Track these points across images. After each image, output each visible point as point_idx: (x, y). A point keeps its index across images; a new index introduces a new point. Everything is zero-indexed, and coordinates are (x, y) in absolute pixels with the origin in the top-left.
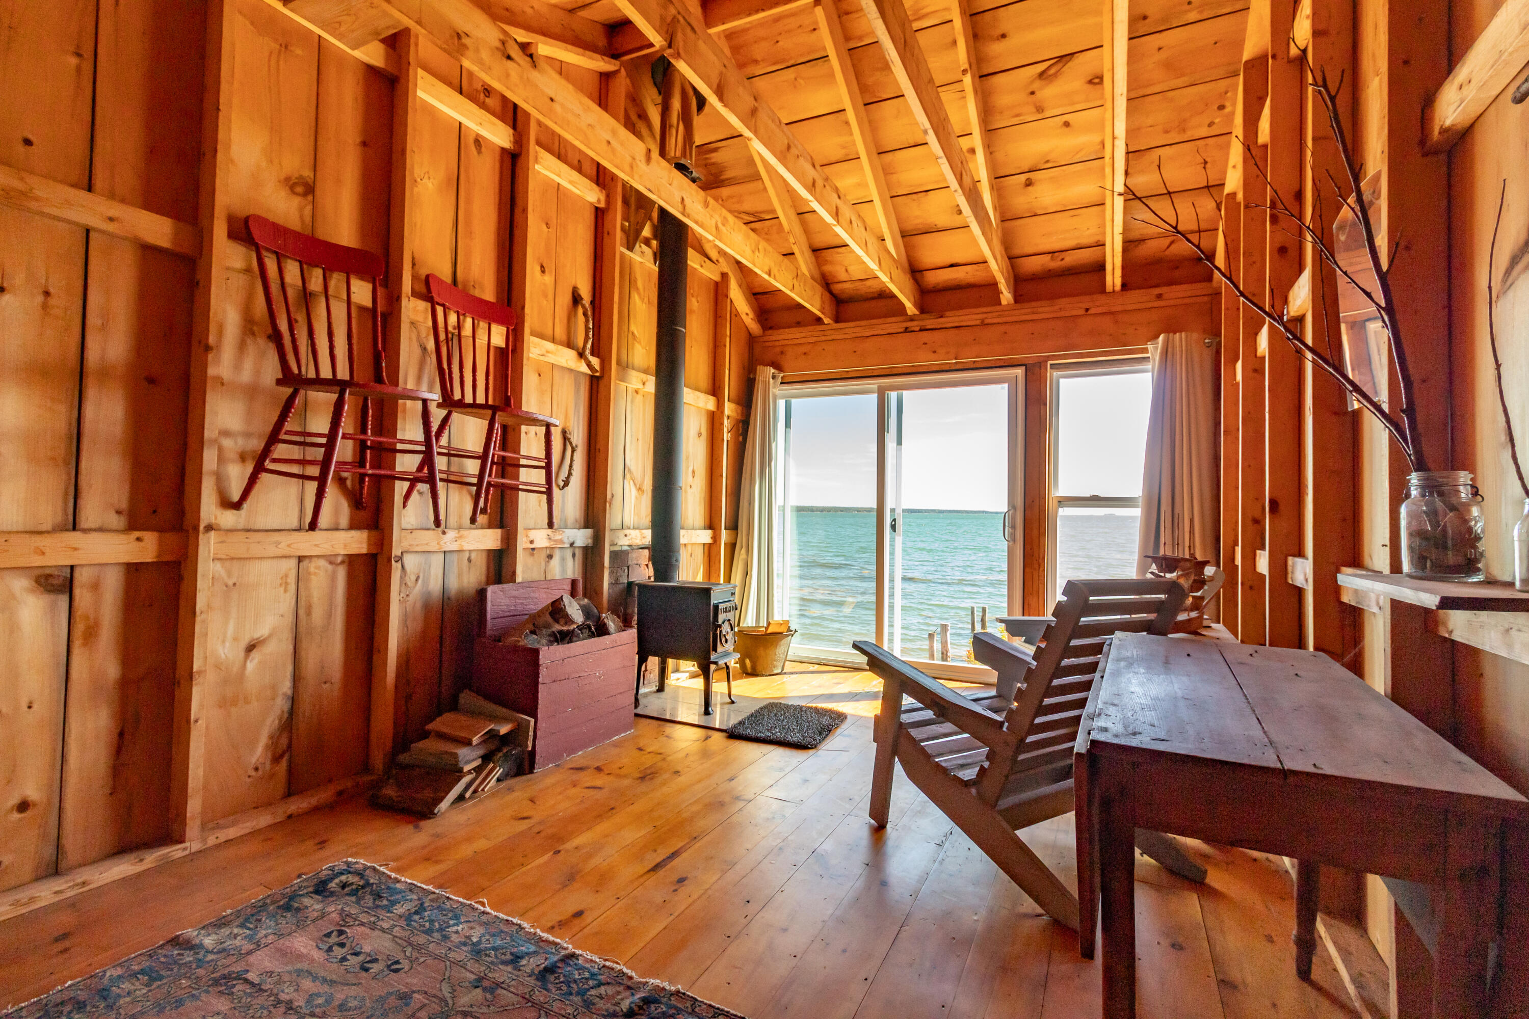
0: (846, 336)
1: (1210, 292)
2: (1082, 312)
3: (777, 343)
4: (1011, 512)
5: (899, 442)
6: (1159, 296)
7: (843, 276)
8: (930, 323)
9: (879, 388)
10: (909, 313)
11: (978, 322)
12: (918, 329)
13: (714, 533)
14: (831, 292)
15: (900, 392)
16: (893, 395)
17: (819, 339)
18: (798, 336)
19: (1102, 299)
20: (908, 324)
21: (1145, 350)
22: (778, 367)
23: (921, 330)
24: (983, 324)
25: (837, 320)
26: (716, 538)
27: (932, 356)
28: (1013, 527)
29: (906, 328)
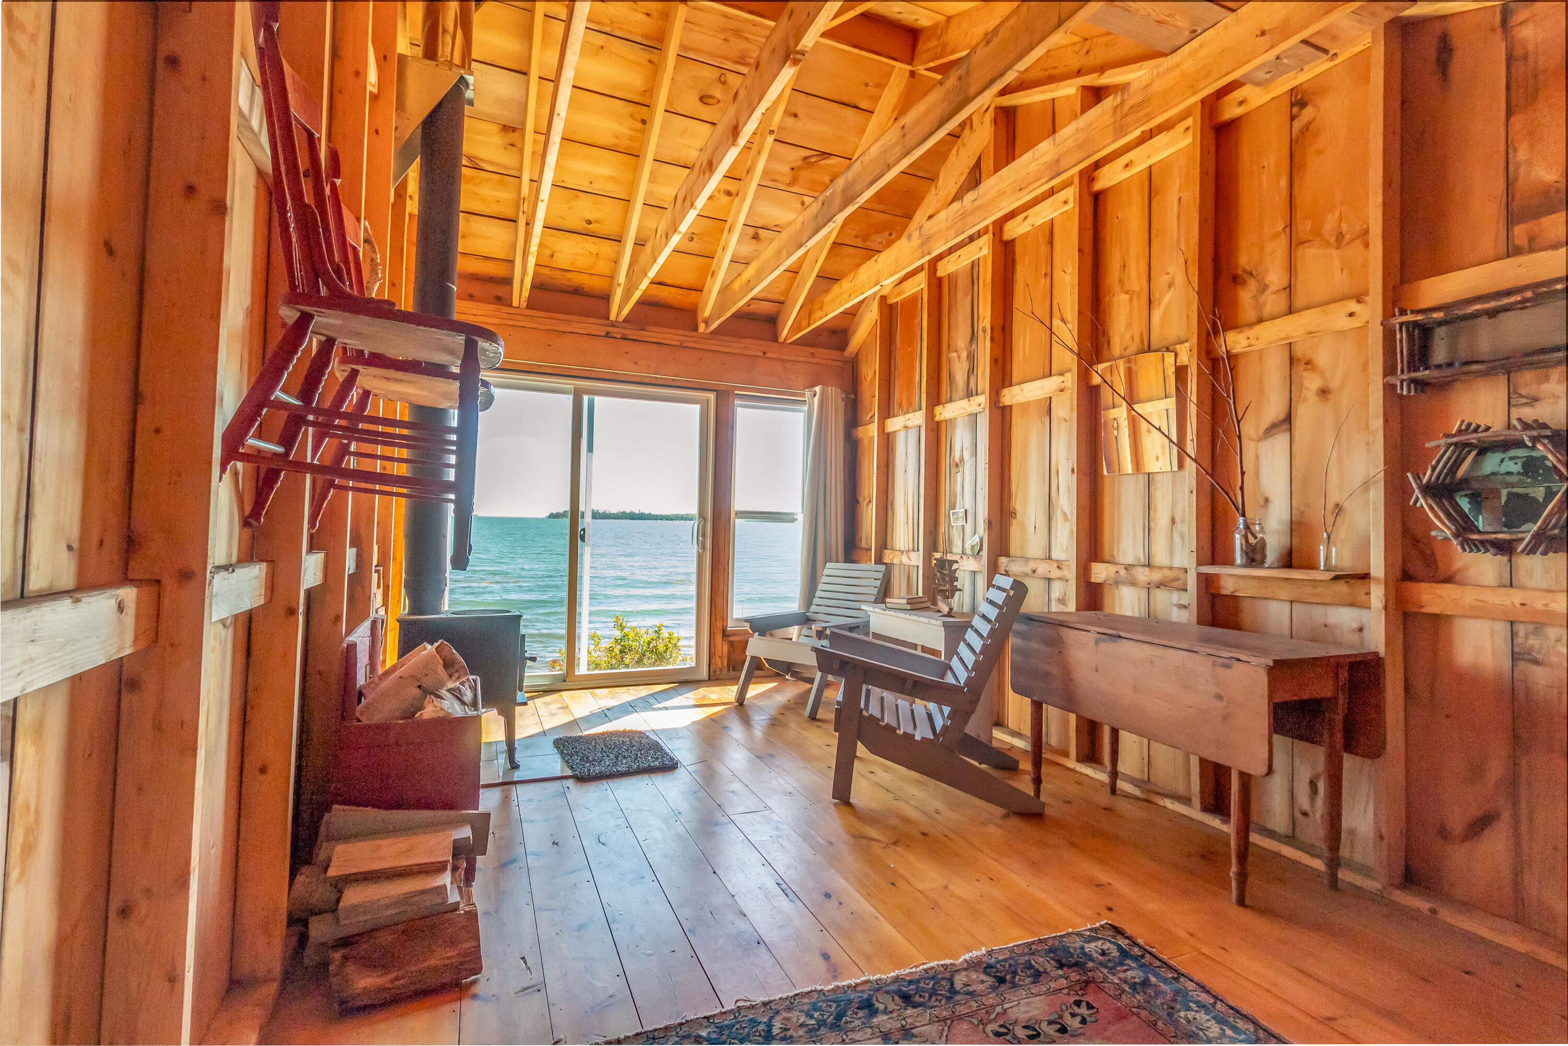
0: (538, 326)
1: (843, 360)
2: (761, 354)
4: (702, 523)
5: (590, 449)
8: (631, 333)
9: (574, 389)
10: (610, 317)
11: (677, 343)
12: (619, 336)
15: (591, 396)
16: (586, 398)
17: (505, 322)
19: (775, 344)
20: (610, 329)
21: (803, 395)
23: (622, 338)
24: (681, 346)
27: (632, 366)
28: (704, 536)
29: (608, 333)
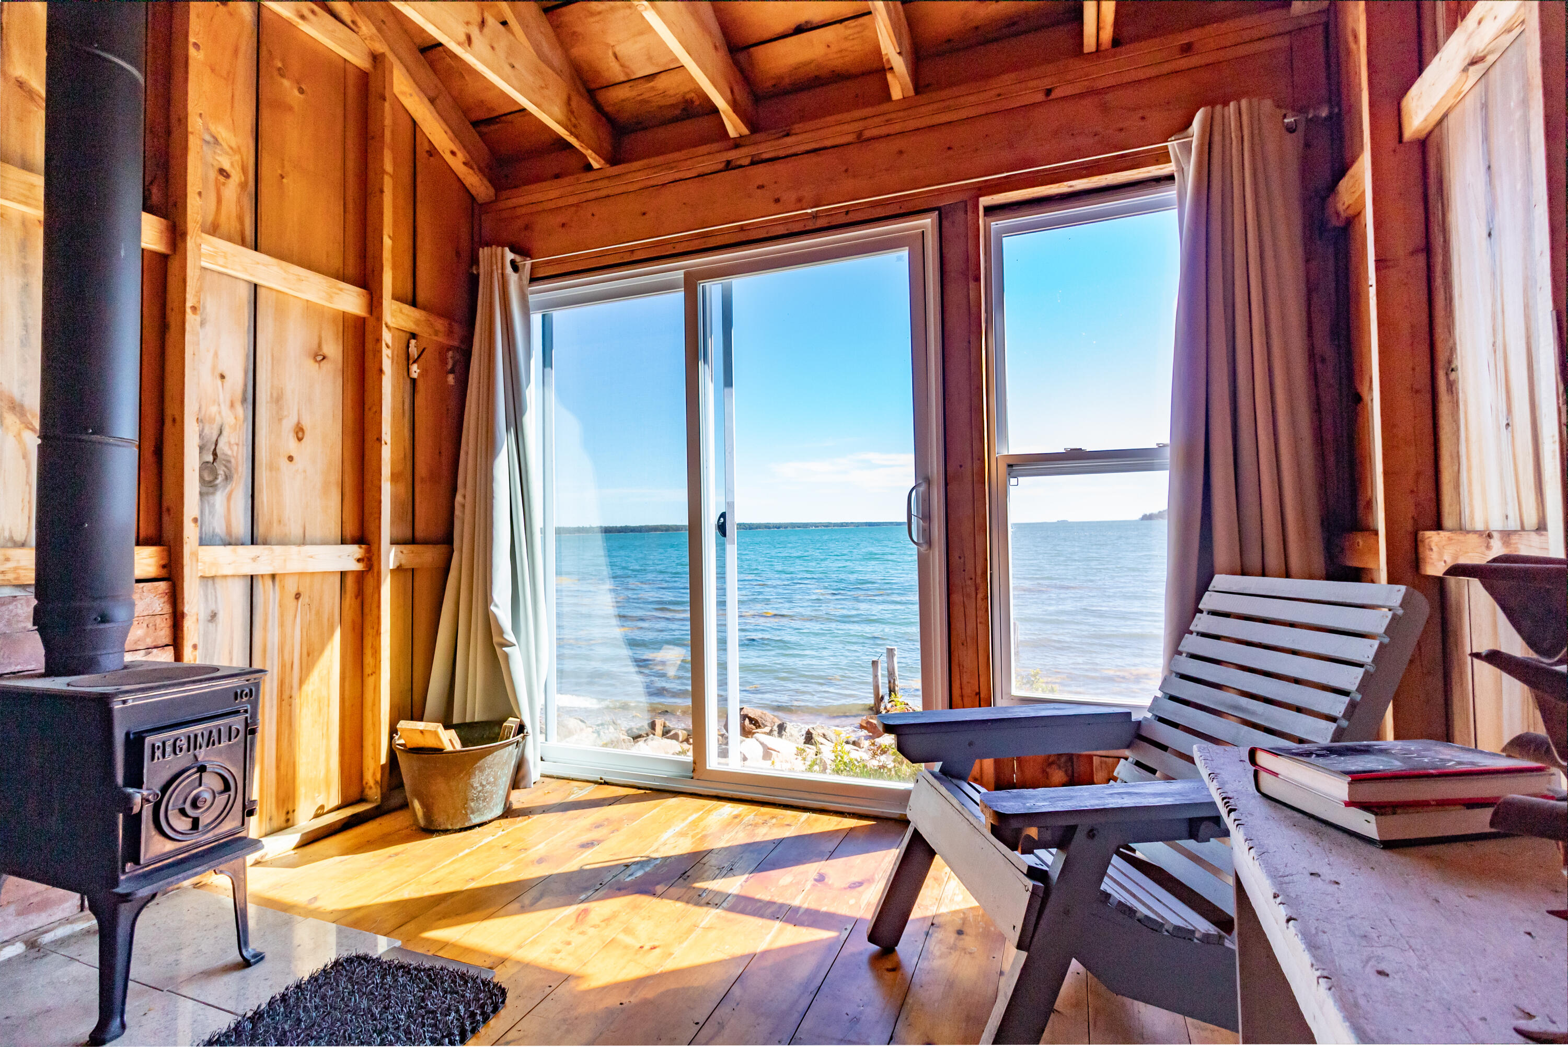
0: (631, 188)
1: (1289, 28)
2: (1040, 97)
3: (519, 212)
4: (921, 489)
6: (1187, 49)
7: (615, 72)
8: (767, 149)
9: (687, 275)
10: (732, 133)
11: (850, 138)
12: (747, 161)
13: (368, 551)
14: (598, 107)
16: (713, 289)
17: (584, 197)
18: (553, 194)
19: (1077, 65)
20: (732, 155)
21: (1164, 157)
22: (522, 251)
23: (753, 163)
24: (861, 140)
25: (613, 159)
26: (371, 561)
27: (774, 207)
28: (926, 516)
29: (728, 162)
